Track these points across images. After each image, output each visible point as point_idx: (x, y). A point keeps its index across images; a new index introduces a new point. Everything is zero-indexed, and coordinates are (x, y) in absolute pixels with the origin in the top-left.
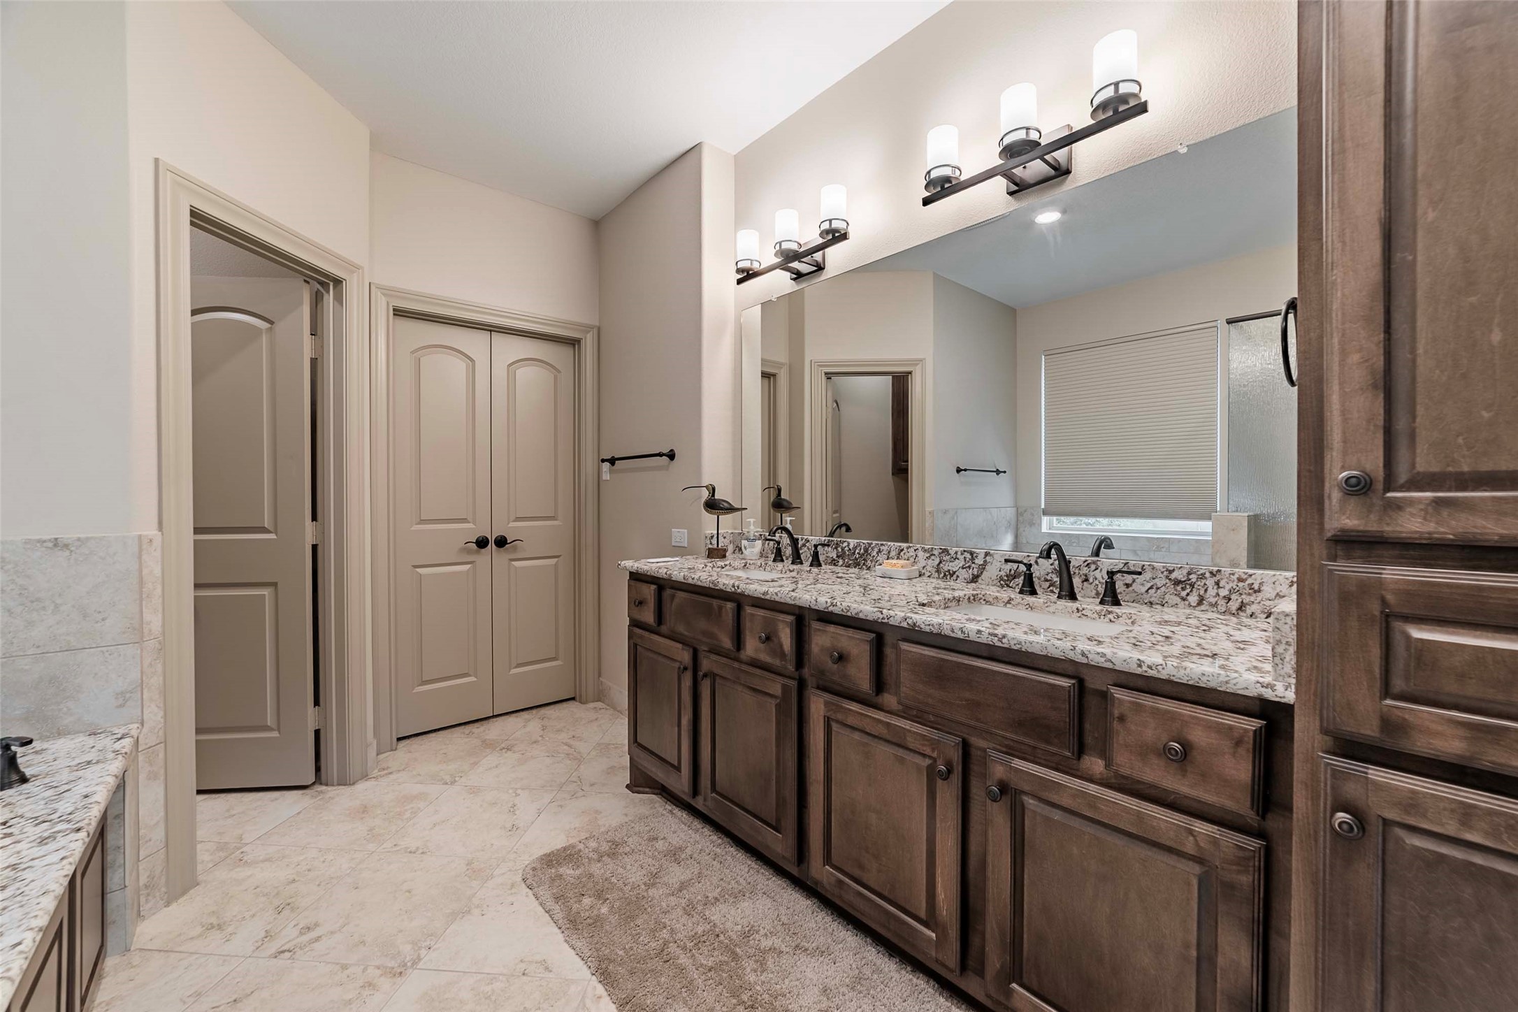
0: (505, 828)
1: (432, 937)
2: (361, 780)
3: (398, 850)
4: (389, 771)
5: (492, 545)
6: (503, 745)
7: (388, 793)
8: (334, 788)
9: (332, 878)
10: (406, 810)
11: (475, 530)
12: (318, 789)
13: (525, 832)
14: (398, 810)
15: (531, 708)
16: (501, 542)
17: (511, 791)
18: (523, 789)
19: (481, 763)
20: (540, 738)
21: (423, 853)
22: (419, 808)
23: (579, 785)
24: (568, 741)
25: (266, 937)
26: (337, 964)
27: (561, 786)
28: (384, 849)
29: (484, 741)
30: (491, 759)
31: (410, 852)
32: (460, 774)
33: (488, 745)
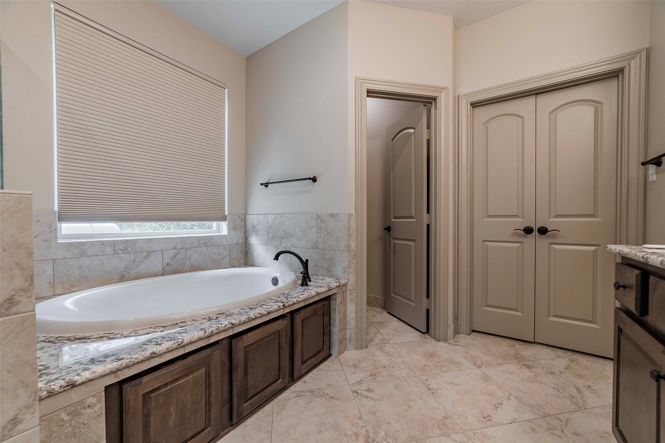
0: (483, 413)
1: (394, 440)
2: (443, 341)
3: (425, 383)
4: (457, 343)
5: (535, 233)
6: (527, 363)
7: (447, 353)
8: (431, 339)
9: (395, 376)
10: (446, 367)
11: (521, 223)
12: (426, 336)
13: (493, 426)
14: (443, 364)
15: (569, 350)
16: (543, 231)
17: (507, 393)
18: (515, 398)
19: (504, 365)
20: (558, 373)
21: (433, 393)
22: (452, 369)
23: (562, 425)
24: (582, 387)
25: (359, 382)
26: (360, 414)
27: (545, 416)
28: (421, 378)
29: (517, 354)
30: (512, 367)
31: (429, 388)
32: (487, 365)
33: (518, 358)
